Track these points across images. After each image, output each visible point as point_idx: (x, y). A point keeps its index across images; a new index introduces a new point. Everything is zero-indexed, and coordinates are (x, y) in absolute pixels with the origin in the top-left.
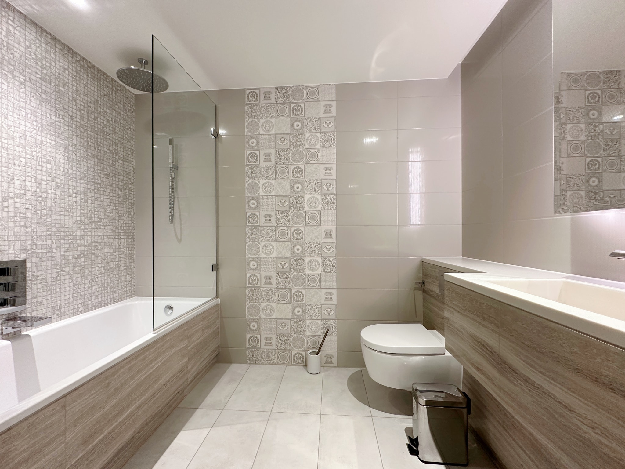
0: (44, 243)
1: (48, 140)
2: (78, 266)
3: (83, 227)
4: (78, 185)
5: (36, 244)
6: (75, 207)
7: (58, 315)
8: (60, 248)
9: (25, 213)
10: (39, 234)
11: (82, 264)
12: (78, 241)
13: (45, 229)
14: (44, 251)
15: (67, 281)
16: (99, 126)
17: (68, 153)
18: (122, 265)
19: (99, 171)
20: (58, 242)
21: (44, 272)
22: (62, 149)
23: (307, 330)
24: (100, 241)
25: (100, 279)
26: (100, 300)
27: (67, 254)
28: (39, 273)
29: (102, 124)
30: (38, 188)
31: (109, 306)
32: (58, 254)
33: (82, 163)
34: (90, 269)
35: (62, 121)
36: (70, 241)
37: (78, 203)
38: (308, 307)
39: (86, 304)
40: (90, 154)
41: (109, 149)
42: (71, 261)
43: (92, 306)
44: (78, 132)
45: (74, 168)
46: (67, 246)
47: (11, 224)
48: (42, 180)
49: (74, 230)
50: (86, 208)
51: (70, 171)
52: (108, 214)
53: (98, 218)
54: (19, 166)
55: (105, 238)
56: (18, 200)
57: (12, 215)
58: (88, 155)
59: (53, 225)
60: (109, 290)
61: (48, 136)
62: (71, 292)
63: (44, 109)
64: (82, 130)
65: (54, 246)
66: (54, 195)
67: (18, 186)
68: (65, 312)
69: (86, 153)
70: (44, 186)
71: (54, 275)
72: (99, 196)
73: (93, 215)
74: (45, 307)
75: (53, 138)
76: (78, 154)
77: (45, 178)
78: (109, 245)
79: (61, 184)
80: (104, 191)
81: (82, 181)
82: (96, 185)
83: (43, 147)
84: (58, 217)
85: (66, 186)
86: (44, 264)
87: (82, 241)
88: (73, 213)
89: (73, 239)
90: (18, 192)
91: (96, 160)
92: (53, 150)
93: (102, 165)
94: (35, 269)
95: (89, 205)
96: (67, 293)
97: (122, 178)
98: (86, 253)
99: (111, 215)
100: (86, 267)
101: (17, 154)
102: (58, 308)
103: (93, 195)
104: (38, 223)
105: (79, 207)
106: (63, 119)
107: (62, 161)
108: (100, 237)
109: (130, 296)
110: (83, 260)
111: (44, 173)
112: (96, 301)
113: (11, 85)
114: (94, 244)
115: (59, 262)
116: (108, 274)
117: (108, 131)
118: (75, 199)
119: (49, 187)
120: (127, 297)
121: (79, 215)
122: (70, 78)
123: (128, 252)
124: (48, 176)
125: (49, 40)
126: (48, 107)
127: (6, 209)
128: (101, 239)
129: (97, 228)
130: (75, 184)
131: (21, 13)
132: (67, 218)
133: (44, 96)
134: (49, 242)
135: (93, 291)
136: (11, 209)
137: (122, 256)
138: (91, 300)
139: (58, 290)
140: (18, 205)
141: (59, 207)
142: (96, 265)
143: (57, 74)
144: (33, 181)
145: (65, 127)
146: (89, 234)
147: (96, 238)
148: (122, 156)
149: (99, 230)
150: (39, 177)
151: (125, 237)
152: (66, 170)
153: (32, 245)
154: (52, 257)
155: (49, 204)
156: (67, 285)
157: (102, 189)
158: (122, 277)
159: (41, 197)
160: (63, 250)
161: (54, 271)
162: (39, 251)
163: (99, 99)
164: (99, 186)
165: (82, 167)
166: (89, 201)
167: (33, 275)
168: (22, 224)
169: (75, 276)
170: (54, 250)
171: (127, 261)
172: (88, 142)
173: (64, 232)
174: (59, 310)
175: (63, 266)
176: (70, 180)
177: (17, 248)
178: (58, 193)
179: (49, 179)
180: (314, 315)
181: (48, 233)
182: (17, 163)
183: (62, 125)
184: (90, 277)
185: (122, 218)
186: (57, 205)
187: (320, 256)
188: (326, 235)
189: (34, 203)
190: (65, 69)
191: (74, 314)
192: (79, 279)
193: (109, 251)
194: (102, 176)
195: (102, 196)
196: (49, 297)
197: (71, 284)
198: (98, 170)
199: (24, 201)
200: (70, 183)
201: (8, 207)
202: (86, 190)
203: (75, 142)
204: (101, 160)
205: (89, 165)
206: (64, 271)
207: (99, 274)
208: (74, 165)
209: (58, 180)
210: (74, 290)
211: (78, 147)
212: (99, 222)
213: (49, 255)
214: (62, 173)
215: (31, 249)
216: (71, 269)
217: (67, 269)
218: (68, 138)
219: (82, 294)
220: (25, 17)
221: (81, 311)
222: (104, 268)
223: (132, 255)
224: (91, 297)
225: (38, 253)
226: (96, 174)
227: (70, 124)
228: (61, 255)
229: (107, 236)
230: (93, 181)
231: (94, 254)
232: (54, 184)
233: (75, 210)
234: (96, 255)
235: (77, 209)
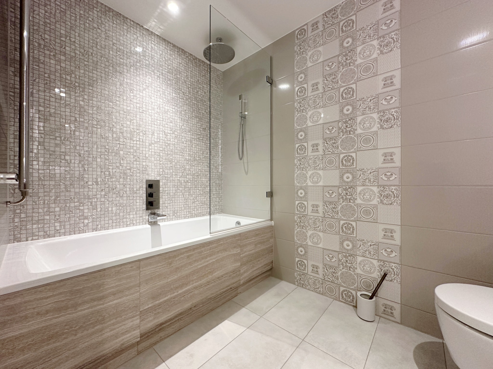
0: (169, 171)
1: (171, 109)
2: (187, 187)
3: (190, 163)
4: (187, 136)
5: (165, 171)
6: (185, 150)
7: (175, 216)
8: (177, 175)
9: (159, 153)
10: (166, 165)
11: (189, 186)
12: (187, 172)
13: (169, 163)
14: (169, 176)
15: (181, 196)
16: (199, 97)
17: (182, 116)
18: (214, 190)
19: (199, 127)
20: (176, 171)
21: (169, 189)
22: (178, 114)
23: (358, 267)
24: (200, 173)
25: (200, 197)
26: (200, 211)
27: (181, 179)
28: (166, 189)
29: (201, 96)
30: (165, 138)
31: (205, 216)
32: (176, 179)
33: (189, 122)
34: (194, 191)
35: (178, 96)
36: (183, 171)
37: (187, 148)
38: (360, 242)
39: (191, 212)
40: (194, 116)
41: (205, 112)
42: (183, 184)
43: (195, 215)
44: (187, 102)
45: (185, 125)
46: (181, 174)
47: (153, 159)
48: (168, 133)
49: (185, 164)
50: (191, 151)
51: (183, 127)
52: (205, 155)
53: (199, 157)
54: (157, 125)
55: (203, 171)
56: (156, 145)
57: (153, 153)
58: (193, 116)
59: (173, 160)
60: (205, 206)
61: (171, 106)
62: (183, 203)
63: (169, 90)
64: (189, 100)
65: (174, 173)
66: (174, 142)
67: (156, 137)
68: (180, 215)
69: (191, 115)
70: (169, 137)
71: (174, 192)
72: (199, 143)
73: (196, 156)
74: (169, 210)
75: (174, 107)
76: (187, 116)
77: (169, 132)
78: (206, 176)
79: (177, 135)
80: (202, 140)
81: (189, 133)
82: (198, 136)
83: (169, 113)
84: (176, 156)
85: (181, 137)
86: (169, 184)
87: (189, 171)
88: (184, 154)
89: (184, 170)
90: (156, 140)
91: (198, 119)
92: (174, 115)
93: (201, 123)
94: (164, 187)
95: (194, 149)
96: (181, 204)
97: (214, 130)
98: (191, 180)
99: (207, 156)
100: (191, 188)
101: (156, 118)
102: (176, 212)
103: (196, 142)
104: (166, 159)
105: (188, 150)
106: (179, 95)
107: (178, 121)
108: (200, 170)
109: (219, 213)
110: (190, 184)
111: (169, 129)
112: (197, 212)
113: (153, 79)
114: (196, 175)
115: (176, 184)
116: (205, 195)
117: (205, 99)
118: (185, 145)
119: (171, 137)
120: (217, 213)
121: (187, 155)
122: (183, 68)
123: (217, 182)
124: (171, 131)
125: (172, 48)
126: (171, 88)
127: (150, 150)
128: (201, 171)
129: (198, 164)
130: (185, 135)
131: (158, 35)
132: (181, 157)
133: (169, 82)
134: (171, 171)
135: (196, 205)
136: (153, 150)
137: (214, 184)
138: (194, 211)
139: (176, 201)
140: (156, 148)
141: (177, 149)
142: (198, 188)
143: (176, 68)
144: (163, 134)
145: (181, 100)
146: (194, 167)
147: (198, 170)
148: (214, 116)
149: (199, 166)
150: (166, 131)
151: (216, 171)
152: (180, 126)
153: (163, 172)
154: (173, 180)
155: (171, 148)
156: (181, 199)
157: (201, 139)
158: (214, 199)
159: (167, 143)
160: (178, 176)
161: (174, 189)
162: (166, 176)
163: (199, 79)
164: (199, 136)
165: (189, 124)
166: (194, 146)
167: (163, 190)
168: (158, 159)
169: (185, 194)
170: (174, 176)
171: (217, 188)
172: (193, 108)
173: (179, 165)
174: (177, 213)
175: (179, 186)
176: (182, 133)
177: (156, 173)
178: (176, 141)
179: (171, 132)
180: (367, 253)
181: (171, 165)
182: (156, 123)
183: (178, 99)
184: (193, 196)
185: (214, 158)
186: (176, 148)
187: (376, 184)
188: (384, 160)
189: (164, 147)
190: (180, 63)
191: (185, 218)
192: (187, 196)
193: (205, 180)
194: (201, 130)
195: (201, 143)
196: (171, 204)
197: (183, 199)
198: (199, 126)
199: (159, 146)
200: (183, 135)
201: (151, 149)
202: (192, 139)
203: (185, 108)
204: (201, 119)
205: (194, 123)
206: (179, 190)
207: (199, 195)
208: (185, 123)
209: (176, 133)
210: (184, 202)
211: (187, 111)
212: (199, 160)
213: (171, 179)
214: (178, 129)
215: (162, 174)
216: (183, 189)
217: (181, 189)
218: (181, 106)
219: (189, 206)
220: (160, 37)
221: (188, 217)
222: (202, 191)
223: (221, 184)
224: (194, 208)
225: (166, 177)
226: (198, 129)
227: (183, 98)
228: (178, 180)
229: (204, 170)
230: (196, 133)
231: (196, 181)
232: (174, 135)
233: (185, 152)
234: (198, 182)
235: (186, 151)
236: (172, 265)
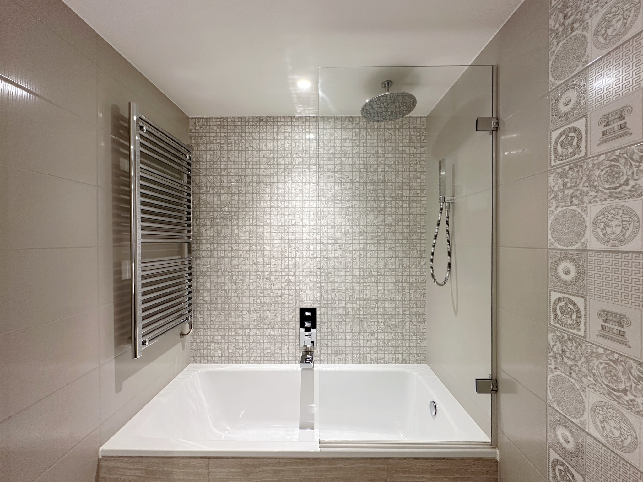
0: (330, 296)
1: (332, 209)
2: (357, 318)
3: (362, 281)
4: (358, 242)
5: (324, 296)
6: (354, 263)
7: (339, 358)
8: (341, 300)
9: (316, 273)
10: (326, 288)
11: (361, 317)
12: (358, 295)
13: (330, 284)
14: (329, 303)
15: (347, 331)
16: (379, 177)
17: (349, 215)
18: (408, 323)
19: (379, 224)
20: (340, 295)
21: (329, 320)
22: (343, 213)
24: (379, 295)
25: (379, 334)
26: (379, 355)
27: (347, 306)
28: (326, 320)
29: (383, 174)
30: (325, 251)
31: (390, 365)
32: (340, 306)
33: (361, 220)
34: (369, 323)
35: (343, 187)
36: (350, 294)
37: (358, 259)
39: (365, 355)
40: (369, 209)
41: (391, 197)
42: (351, 313)
43: (371, 360)
44: (358, 192)
45: (354, 227)
46: (348, 299)
47: (308, 281)
48: (328, 244)
49: (354, 284)
50: (365, 263)
51: (351, 231)
52: (390, 267)
53: (378, 272)
54: (313, 236)
55: (386, 292)
56: (312, 263)
57: (308, 274)
58: (368, 210)
59: (336, 280)
60: (390, 348)
61: (332, 206)
62: (351, 341)
63: (329, 184)
64: (361, 188)
65: (337, 298)
66: (337, 255)
67: (312, 252)
68: (346, 358)
69: (365, 209)
70: (329, 249)
71: (337, 324)
72: (379, 249)
73: (372, 270)
74: (329, 348)
75: (336, 206)
76: (358, 213)
77: (330, 242)
78: (391, 300)
79: (342, 244)
80: (384, 243)
81: (361, 238)
82: (375, 239)
83: (329, 216)
84: (340, 274)
85: (347, 245)
86: (329, 313)
87: (362, 294)
88: (352, 269)
89: (353, 292)
90: (312, 256)
91: (376, 213)
92: (336, 216)
93: (383, 216)
94: (323, 317)
95: (368, 260)
96: (347, 341)
97: (408, 223)
98: (365, 306)
99: (394, 267)
100: (365, 320)
101: (311, 227)
102: (340, 352)
103: (372, 249)
104: (325, 280)
105: (358, 263)
106: (344, 185)
107: (343, 224)
108: (380, 291)
109: (418, 362)
110: (362, 313)
111: (330, 238)
112: (376, 355)
113: (308, 177)
114: (373, 299)
115: (340, 313)
116: (389, 330)
117: (390, 177)
118: (354, 256)
119: (333, 249)
120: (414, 361)
121: (358, 270)
122: (350, 145)
123: (415, 309)
124: (333, 239)
125: (333, 123)
126: (333, 181)
127: (305, 270)
128: (381, 293)
129: (377, 282)
130: (354, 241)
131: (314, 117)
132: (347, 274)
133: (329, 173)
134: (333, 295)
135: (372, 345)
136: (308, 270)
137: (408, 313)
138: (370, 353)
139: (340, 337)
140: (312, 266)
141: (341, 264)
142: (376, 320)
143: (339, 148)
144: (322, 246)
145: (347, 192)
146: (369, 288)
147: (376, 292)
148: (408, 199)
149: (379, 284)
150: (326, 242)
151: (412, 291)
152: (347, 231)
153: (321, 297)
154: (335, 308)
155: (333, 263)
156: (347, 334)
157: (382, 241)
158: (408, 337)
159: (327, 258)
160: (344, 302)
161: (337, 320)
162: (326, 302)
163: (379, 148)
164: (379, 239)
165: (361, 224)
166: (368, 256)
167: (321, 321)
168: (315, 280)
169: (355, 327)
170: (337, 302)
171: (415, 320)
172: (367, 197)
173: (345, 286)
174: (341, 354)
175: (344, 317)
176: (350, 239)
177: (312, 299)
178: (340, 252)
179: (333, 241)
181: (332, 287)
182: (311, 234)
183: (343, 191)
184: (368, 331)
185: (408, 270)
186: (340, 263)
189: (322, 263)
190: (345, 139)
191: (354, 362)
192: (358, 331)
193: (390, 306)
194: (383, 227)
195: (383, 248)
196: (333, 341)
197: (351, 334)
198: (377, 222)
199: (315, 263)
200: (350, 242)
201: (306, 269)
202: (365, 245)
203: (354, 202)
204: (381, 211)
205: (368, 220)
206: (345, 321)
207: (378, 329)
208: (354, 224)
209: (340, 241)
210: (353, 340)
211: (357, 206)
212: (378, 275)
213: (333, 306)
214: (344, 234)
215: (320, 300)
216: (351, 320)
217: (347, 320)
218: (348, 201)
219: (361, 345)
220: (317, 118)
221: (360, 361)
222: (384, 324)
223: (422, 312)
224: (370, 350)
225: (325, 304)
226: (376, 227)
227: (350, 188)
228: (342, 307)
229: (388, 290)
230: (373, 234)
231: (374, 308)
232: (337, 245)
233: (354, 266)
234: (376, 309)
235: (356, 264)
236: (251, 477)
